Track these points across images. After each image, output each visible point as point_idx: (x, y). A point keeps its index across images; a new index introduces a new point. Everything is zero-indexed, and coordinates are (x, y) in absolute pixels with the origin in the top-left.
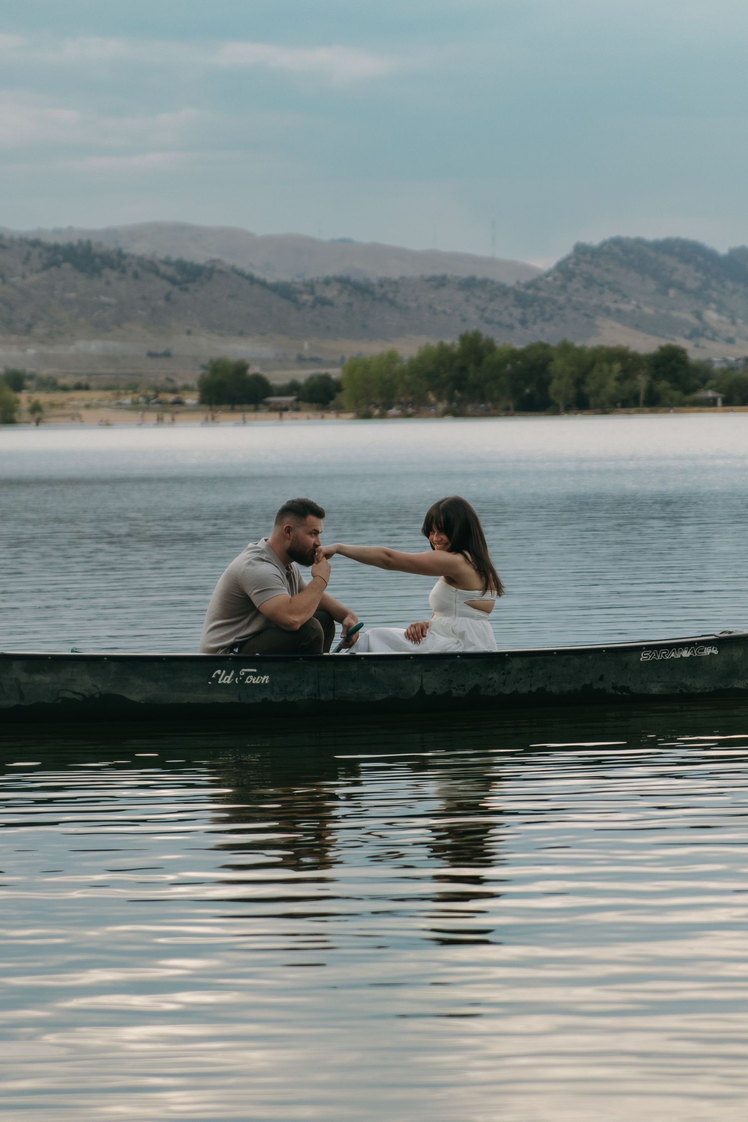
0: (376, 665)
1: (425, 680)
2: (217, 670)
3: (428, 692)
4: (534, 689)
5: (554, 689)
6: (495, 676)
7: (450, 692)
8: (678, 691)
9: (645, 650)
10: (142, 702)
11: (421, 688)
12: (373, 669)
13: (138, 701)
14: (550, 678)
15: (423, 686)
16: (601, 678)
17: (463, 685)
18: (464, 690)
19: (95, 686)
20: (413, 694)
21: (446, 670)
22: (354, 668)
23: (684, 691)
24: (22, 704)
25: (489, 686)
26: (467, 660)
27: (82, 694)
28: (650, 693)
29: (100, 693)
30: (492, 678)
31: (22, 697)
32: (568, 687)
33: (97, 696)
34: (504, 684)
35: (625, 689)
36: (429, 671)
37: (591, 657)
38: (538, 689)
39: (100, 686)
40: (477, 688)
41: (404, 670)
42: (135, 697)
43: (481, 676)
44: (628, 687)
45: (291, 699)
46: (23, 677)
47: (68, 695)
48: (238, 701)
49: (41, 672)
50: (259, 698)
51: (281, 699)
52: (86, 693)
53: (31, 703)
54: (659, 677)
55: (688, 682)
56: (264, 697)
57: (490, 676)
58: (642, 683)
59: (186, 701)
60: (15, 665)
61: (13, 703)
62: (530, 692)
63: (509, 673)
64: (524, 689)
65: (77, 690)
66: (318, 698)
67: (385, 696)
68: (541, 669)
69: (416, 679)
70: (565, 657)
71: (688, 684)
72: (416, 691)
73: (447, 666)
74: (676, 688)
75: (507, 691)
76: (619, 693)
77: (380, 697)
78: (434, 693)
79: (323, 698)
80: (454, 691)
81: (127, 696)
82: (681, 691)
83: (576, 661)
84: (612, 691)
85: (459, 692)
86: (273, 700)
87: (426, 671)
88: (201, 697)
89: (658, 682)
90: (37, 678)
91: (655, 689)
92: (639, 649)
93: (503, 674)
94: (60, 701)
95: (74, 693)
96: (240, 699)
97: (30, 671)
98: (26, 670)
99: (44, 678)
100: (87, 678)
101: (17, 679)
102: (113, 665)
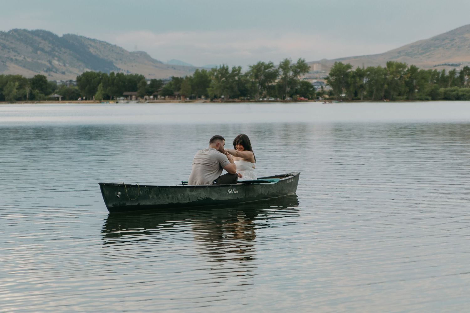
19: (205, 195)
24: (190, 202)
29: (206, 197)
31: (189, 200)
33: (206, 199)
42: (214, 199)
45: (241, 198)
46: (190, 193)
47: (199, 198)
49: (193, 191)
56: (237, 197)
59: (223, 199)
60: (188, 189)
61: (187, 201)
65: (202, 197)
66: (246, 197)
81: (212, 198)
86: (239, 198)
88: (226, 198)
94: (198, 201)
95: (201, 198)
96: (233, 198)
97: (191, 191)
98: (190, 191)
99: (194, 193)
100: (203, 193)
101: (188, 194)
102: (209, 189)
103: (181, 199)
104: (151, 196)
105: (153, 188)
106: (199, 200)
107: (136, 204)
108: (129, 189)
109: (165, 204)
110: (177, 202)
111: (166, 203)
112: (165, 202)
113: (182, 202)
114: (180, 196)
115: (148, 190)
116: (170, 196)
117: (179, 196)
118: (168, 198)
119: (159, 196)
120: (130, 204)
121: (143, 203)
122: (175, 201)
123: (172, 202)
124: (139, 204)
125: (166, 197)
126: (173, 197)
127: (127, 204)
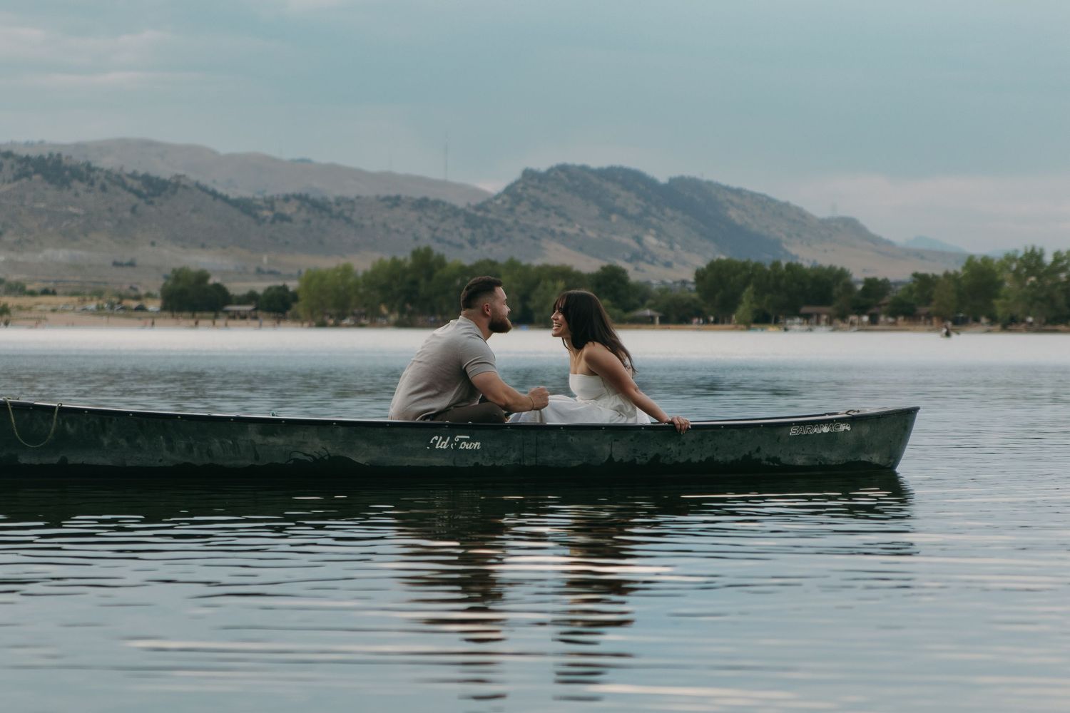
0: (573, 435)
1: (614, 450)
3: (617, 459)
4: (703, 459)
5: (720, 458)
6: (673, 447)
7: (635, 460)
8: (817, 463)
9: (795, 425)
10: (367, 464)
11: (611, 456)
12: (571, 437)
13: (363, 463)
14: (716, 450)
15: (613, 455)
16: (758, 450)
17: (645, 455)
18: (647, 458)
19: (324, 449)
20: (604, 461)
21: (632, 440)
22: (554, 436)
23: (823, 463)
24: (257, 464)
25: (667, 456)
26: (650, 432)
27: (313, 456)
28: (796, 464)
29: (329, 455)
30: (670, 449)
31: (257, 458)
32: (731, 458)
33: (326, 458)
34: (680, 453)
35: (776, 460)
36: (618, 441)
37: (750, 431)
38: (707, 459)
39: (329, 449)
40: (657, 457)
41: (597, 440)
42: (360, 459)
43: (661, 446)
44: (779, 459)
45: (499, 463)
46: (258, 439)
47: (300, 456)
48: (453, 465)
49: (275, 435)
50: (471, 462)
51: (491, 464)
52: (316, 455)
53: (265, 464)
54: (803, 450)
55: (826, 454)
56: (476, 461)
57: (668, 446)
58: (790, 455)
59: (406, 465)
60: (251, 427)
61: (248, 463)
62: (700, 461)
63: (684, 444)
64: (695, 459)
65: (308, 451)
66: (522, 463)
67: (580, 462)
68: (710, 441)
69: (607, 448)
70: (730, 430)
71: (826, 456)
72: (606, 459)
73: (632, 437)
74: (817, 460)
75: (682, 460)
76: (771, 464)
77: (575, 464)
78: (621, 460)
79: (526, 464)
80: (638, 460)
81: (354, 459)
82: (820, 463)
83: (738, 434)
84: (765, 462)
85: (642, 460)
86: (484, 464)
87: (615, 440)
88: (419, 460)
89: (803, 454)
90: (271, 440)
91: (800, 461)
92: (790, 424)
93: (679, 445)
94: (292, 462)
95: (305, 455)
96: (454, 463)
97: (264, 433)
98: (261, 433)
99: (279, 441)
100: (317, 441)
101: (252, 441)
102: (341, 430)
103: (219, 451)
104: (106, 441)
105: (115, 418)
106: (294, 459)
107: (55, 460)
108: (27, 415)
109: (161, 464)
110: (207, 461)
111: (165, 463)
112: (161, 461)
113: (228, 463)
114: (218, 445)
115: (97, 421)
116: (181, 444)
117: (216, 445)
118: (171, 449)
119: (139, 441)
120: (35, 461)
121: (76, 458)
122: (196, 459)
123: (188, 460)
124: (64, 460)
125: (164, 444)
126: (190, 448)
127: (24, 460)
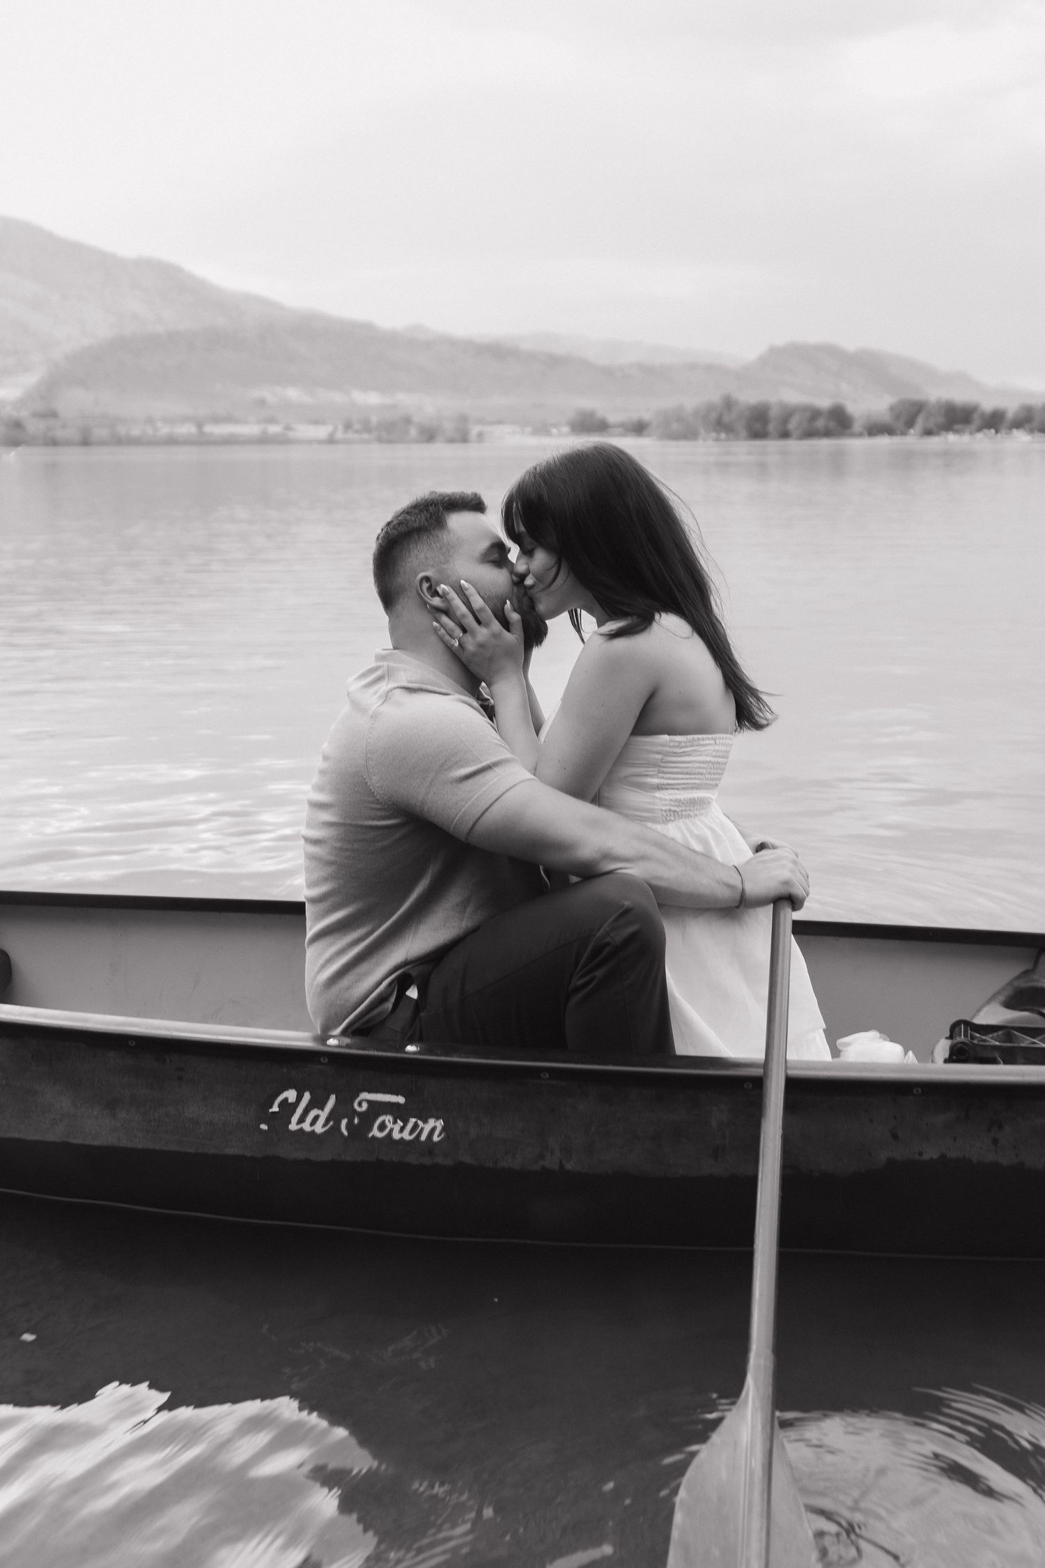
2: (286, 1089)
